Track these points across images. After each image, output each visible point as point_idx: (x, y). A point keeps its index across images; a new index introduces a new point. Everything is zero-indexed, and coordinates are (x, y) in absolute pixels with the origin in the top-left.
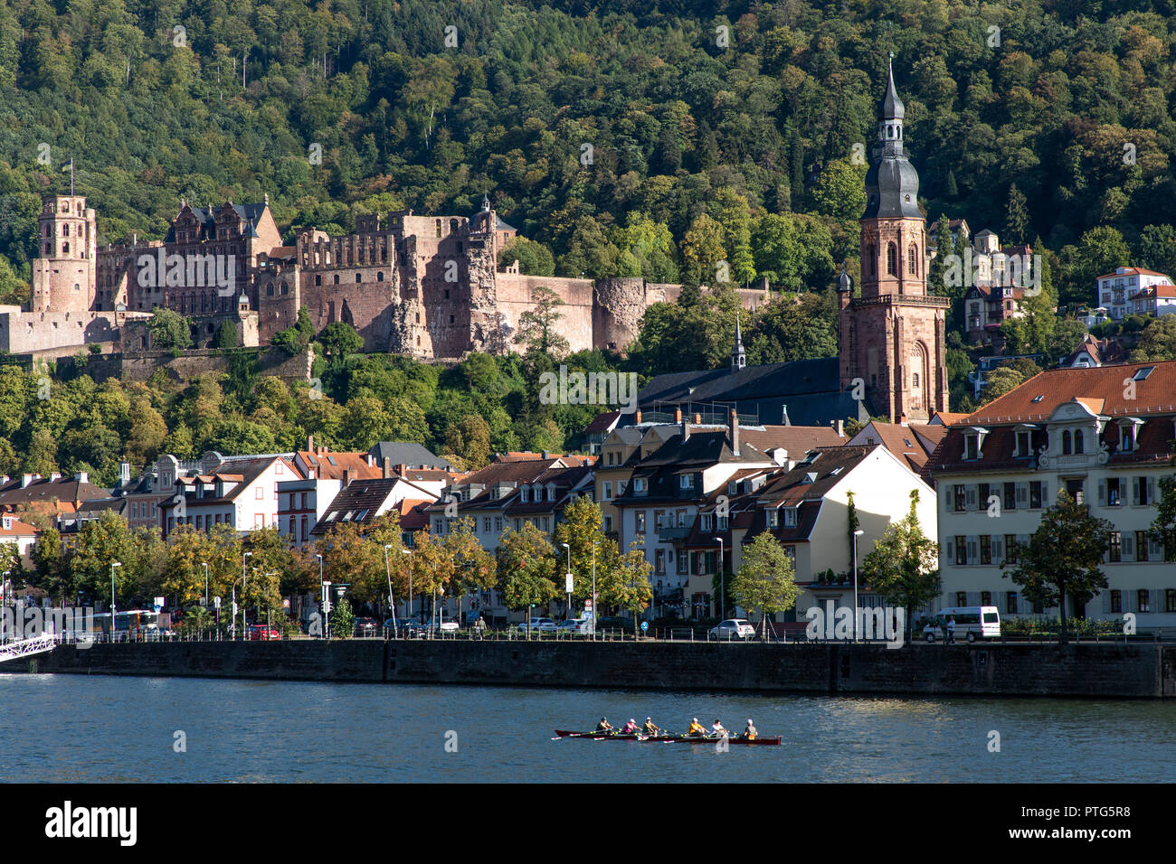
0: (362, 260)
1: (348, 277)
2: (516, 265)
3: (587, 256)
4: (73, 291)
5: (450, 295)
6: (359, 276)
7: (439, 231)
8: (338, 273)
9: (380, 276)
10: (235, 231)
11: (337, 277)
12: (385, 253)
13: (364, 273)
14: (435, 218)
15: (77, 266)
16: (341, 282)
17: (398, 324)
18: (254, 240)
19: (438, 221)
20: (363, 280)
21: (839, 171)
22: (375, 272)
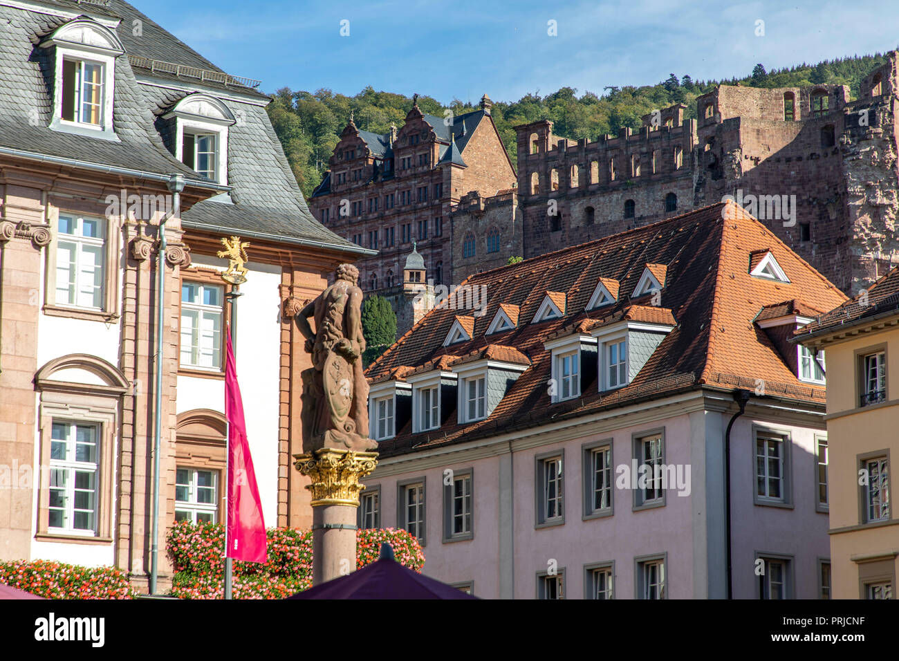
1: (611, 210)
5: (813, 234)
6: (630, 205)
7: (790, 110)
8: (592, 202)
9: (671, 202)
10: (426, 160)
11: (590, 211)
13: (640, 196)
14: (783, 91)
16: (598, 219)
18: (455, 171)
19: (789, 96)
20: (639, 211)
22: (661, 193)
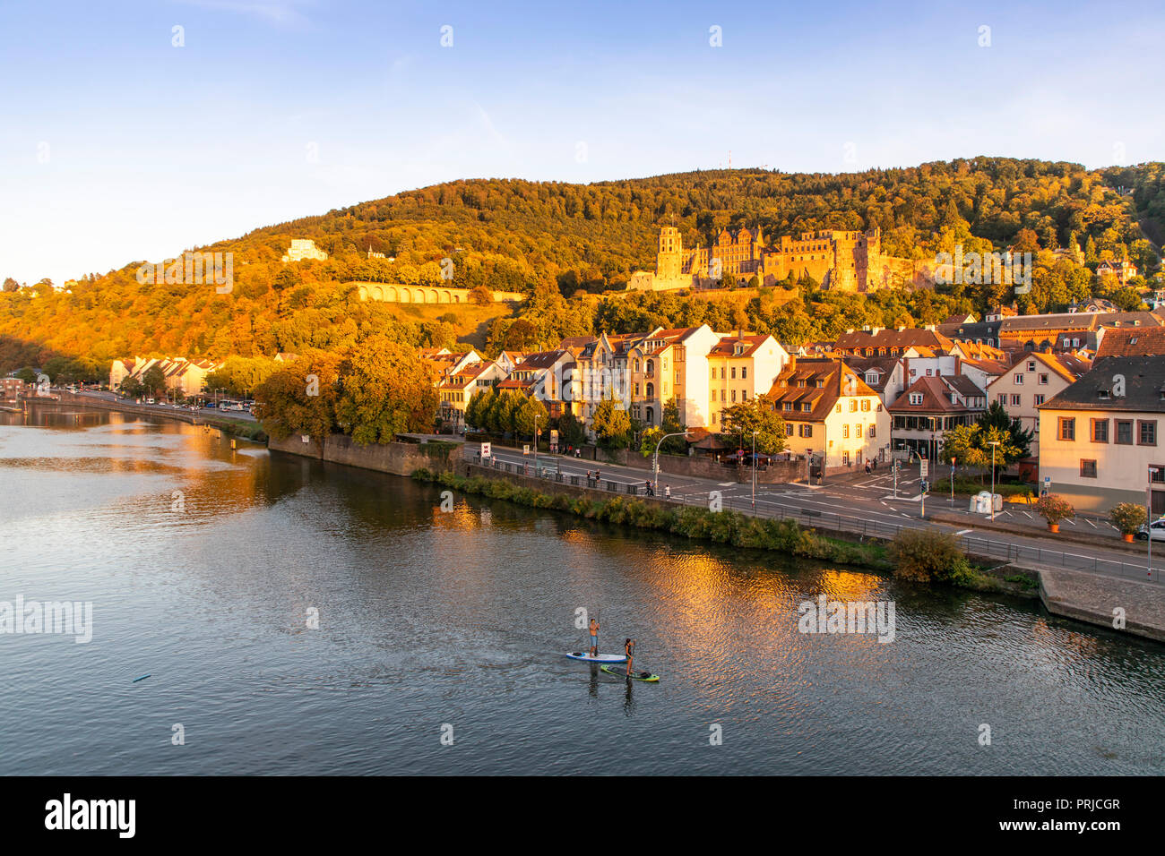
0: (814, 249)
1: (807, 257)
2: (886, 252)
3: (907, 251)
4: (674, 267)
5: (854, 265)
6: (812, 258)
8: (803, 256)
9: (823, 257)
10: (748, 240)
11: (802, 258)
12: (825, 247)
13: (815, 255)
15: (675, 256)
16: (804, 260)
17: (834, 278)
19: (847, 233)
20: (815, 258)
21: (960, 227)
22: (820, 255)
